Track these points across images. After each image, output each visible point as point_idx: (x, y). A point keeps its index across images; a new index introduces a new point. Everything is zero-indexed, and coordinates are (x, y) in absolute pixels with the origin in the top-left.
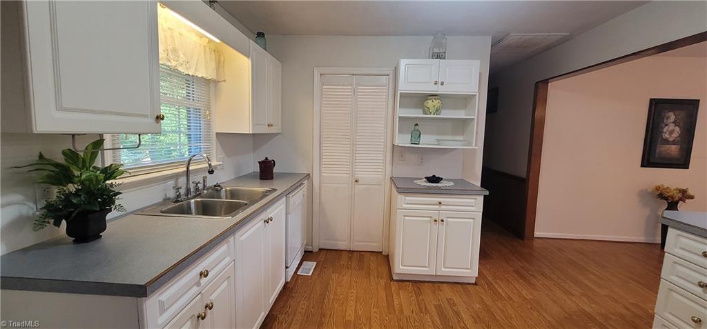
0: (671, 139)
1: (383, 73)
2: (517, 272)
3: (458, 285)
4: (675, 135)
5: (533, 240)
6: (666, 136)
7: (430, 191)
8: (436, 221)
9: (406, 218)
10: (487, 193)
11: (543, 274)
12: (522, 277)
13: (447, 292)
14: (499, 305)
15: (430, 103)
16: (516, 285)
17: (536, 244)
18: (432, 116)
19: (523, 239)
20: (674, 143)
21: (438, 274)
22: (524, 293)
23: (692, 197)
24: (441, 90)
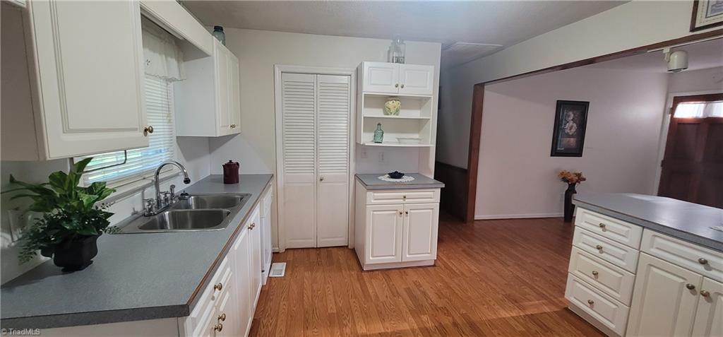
0: (571, 134)
1: (345, 73)
2: (464, 251)
3: (420, 268)
4: (573, 130)
5: (473, 223)
6: (567, 131)
7: (396, 187)
8: (401, 213)
9: (375, 213)
10: (443, 186)
11: (485, 251)
12: (469, 255)
13: (413, 276)
14: (456, 281)
15: (391, 104)
16: (466, 262)
17: (476, 226)
18: (392, 116)
19: (466, 223)
20: (572, 136)
21: (403, 261)
22: (473, 268)
23: (584, 179)
24: (401, 92)
